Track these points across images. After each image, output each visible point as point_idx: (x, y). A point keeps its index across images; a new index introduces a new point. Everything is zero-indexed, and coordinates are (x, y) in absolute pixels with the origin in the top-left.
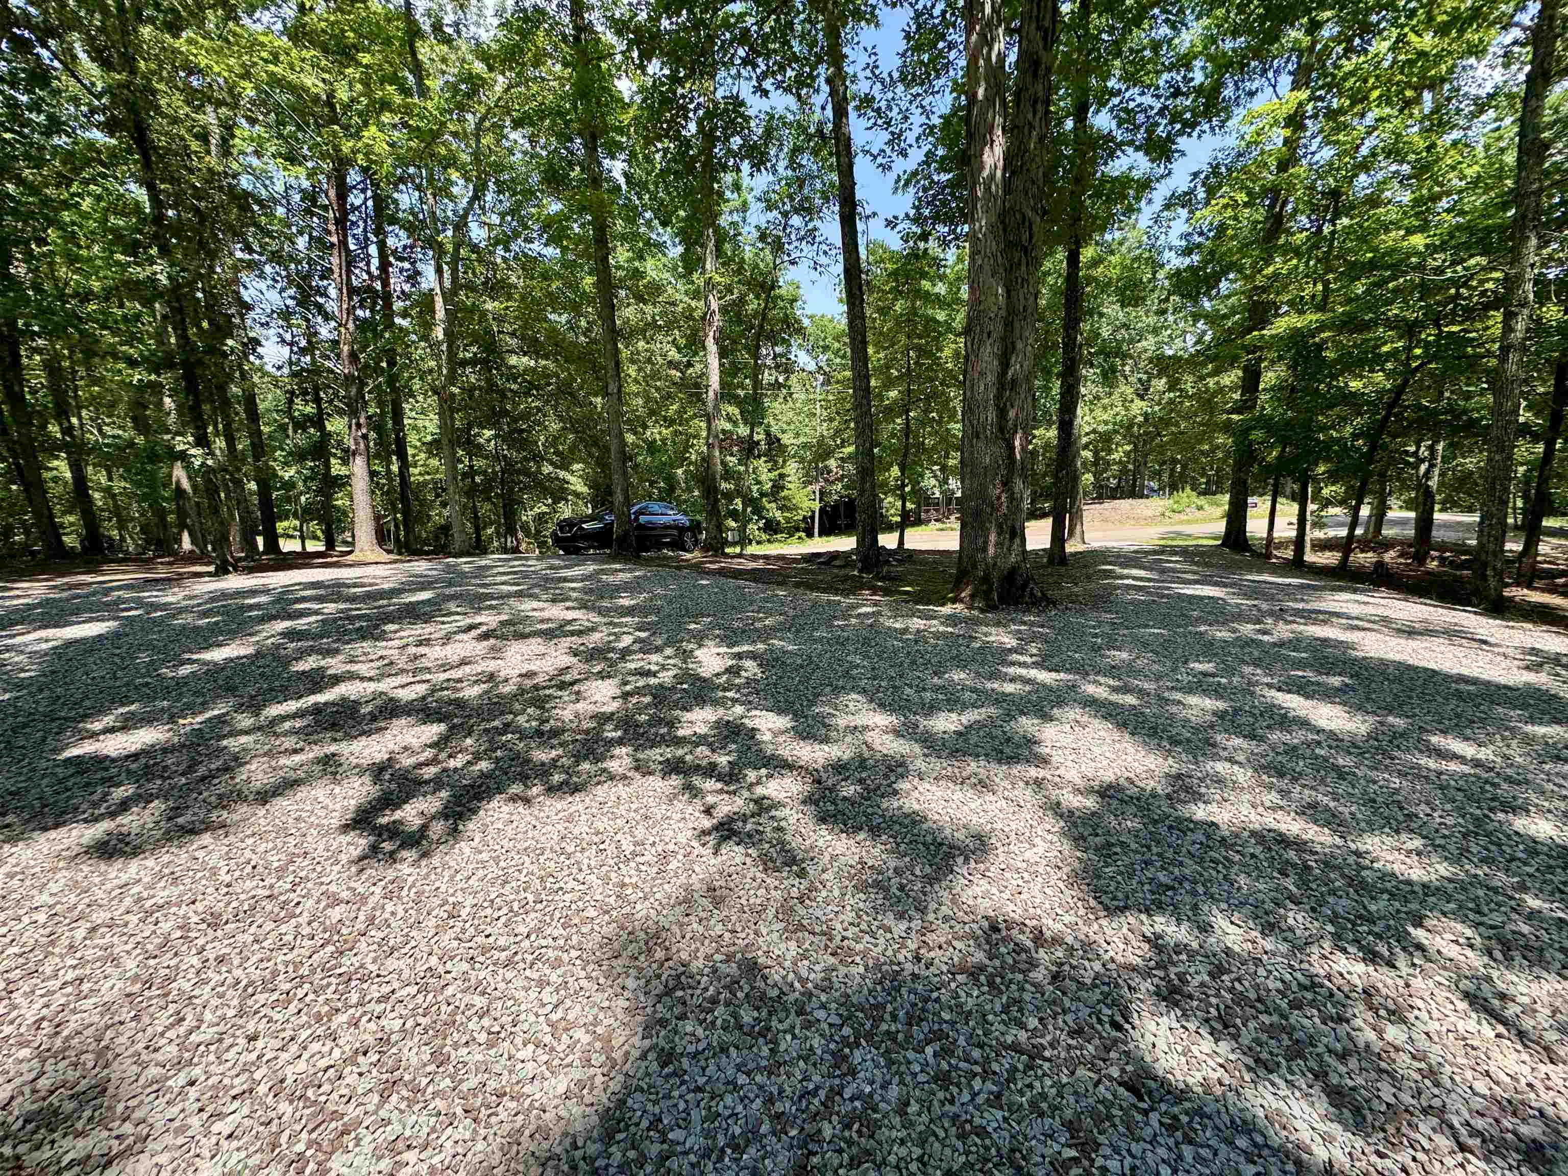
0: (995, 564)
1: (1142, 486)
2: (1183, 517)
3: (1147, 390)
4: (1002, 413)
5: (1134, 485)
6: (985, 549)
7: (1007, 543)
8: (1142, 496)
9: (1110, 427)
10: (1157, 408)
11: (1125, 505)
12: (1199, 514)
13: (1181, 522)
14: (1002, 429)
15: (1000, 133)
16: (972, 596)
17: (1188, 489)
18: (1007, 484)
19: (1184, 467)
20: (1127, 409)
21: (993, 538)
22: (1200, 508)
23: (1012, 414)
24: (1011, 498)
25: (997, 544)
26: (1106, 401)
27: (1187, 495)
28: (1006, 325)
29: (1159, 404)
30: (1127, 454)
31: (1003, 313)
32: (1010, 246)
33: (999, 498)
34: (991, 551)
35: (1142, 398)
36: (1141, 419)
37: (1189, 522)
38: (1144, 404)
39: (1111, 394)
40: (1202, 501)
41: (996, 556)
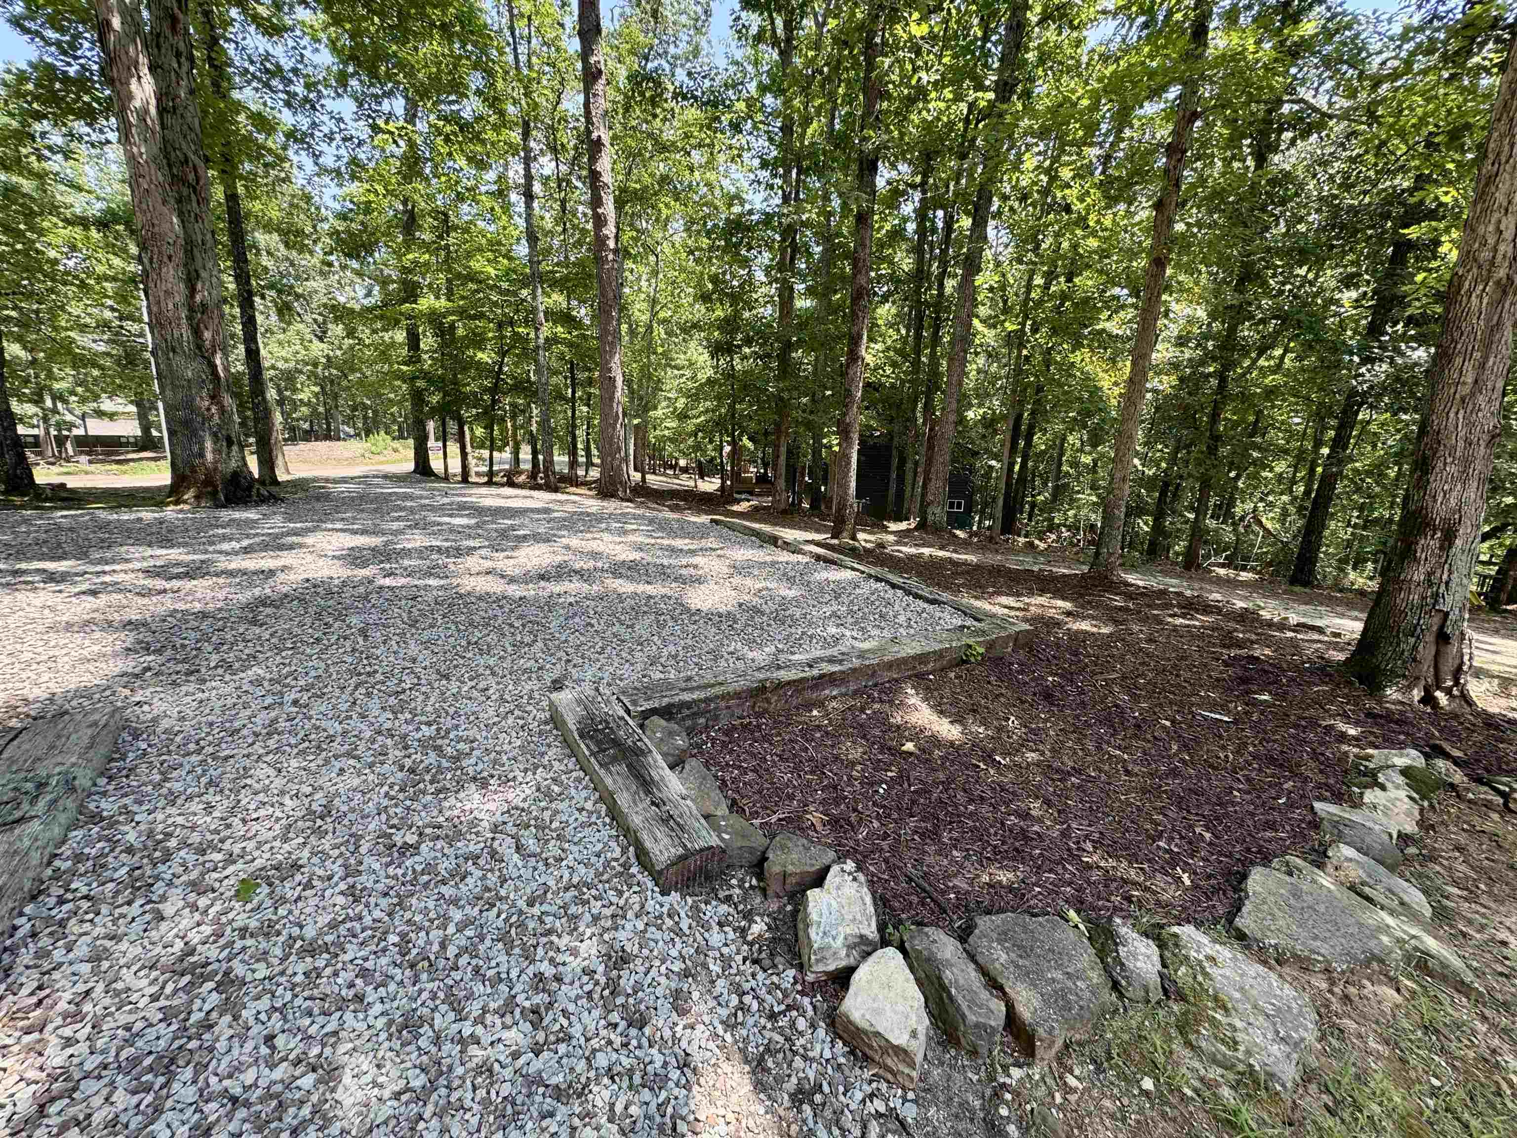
0: (216, 469)
1: (338, 430)
2: (381, 458)
3: (325, 332)
4: (197, 333)
5: (329, 429)
6: (201, 455)
7: (225, 448)
8: (339, 439)
9: (292, 365)
10: (339, 353)
11: (322, 446)
12: (396, 456)
13: (382, 463)
14: (199, 347)
15: (146, 71)
16: (197, 497)
17: (382, 433)
18: (214, 397)
19: (375, 412)
20: (306, 349)
21: (209, 445)
22: (396, 450)
23: (207, 335)
24: (222, 410)
25: (214, 451)
26: (282, 336)
27: (381, 439)
28: (186, 251)
29: (340, 348)
30: (316, 395)
31: (181, 241)
32: (177, 180)
33: (208, 409)
34: (209, 456)
35: (321, 339)
36: (324, 360)
37: (387, 462)
38: (322, 345)
39: (284, 331)
40: (396, 444)
41: (216, 462)
